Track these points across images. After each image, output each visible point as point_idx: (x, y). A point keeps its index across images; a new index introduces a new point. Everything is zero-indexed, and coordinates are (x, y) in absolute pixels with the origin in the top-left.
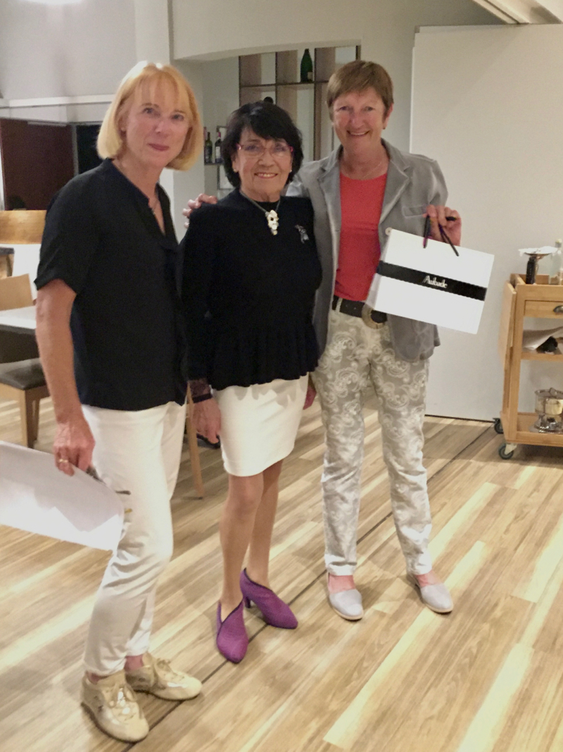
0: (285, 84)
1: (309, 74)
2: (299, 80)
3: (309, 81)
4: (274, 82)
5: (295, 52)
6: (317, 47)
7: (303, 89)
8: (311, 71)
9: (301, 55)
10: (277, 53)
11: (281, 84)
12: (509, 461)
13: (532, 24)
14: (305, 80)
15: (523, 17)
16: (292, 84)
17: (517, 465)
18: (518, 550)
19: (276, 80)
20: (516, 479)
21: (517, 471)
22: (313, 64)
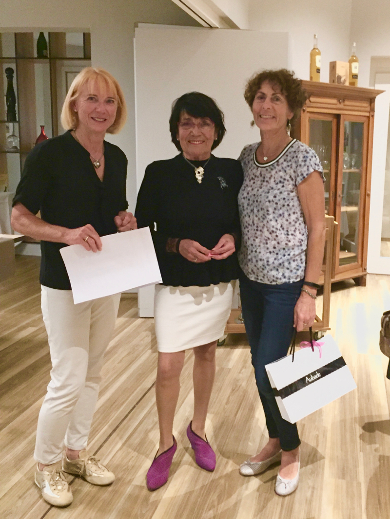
0: (24, 58)
1: (45, 51)
2: (36, 55)
3: (46, 57)
4: (14, 55)
5: (31, 34)
6: (50, 31)
7: (40, 63)
8: (46, 49)
9: (36, 36)
10: (16, 34)
11: (22, 58)
12: (223, 347)
13: (221, 28)
14: (41, 56)
15: (215, 22)
16: (30, 58)
17: (228, 349)
18: (237, 417)
19: (16, 54)
20: (229, 361)
21: (229, 354)
22: (48, 44)
